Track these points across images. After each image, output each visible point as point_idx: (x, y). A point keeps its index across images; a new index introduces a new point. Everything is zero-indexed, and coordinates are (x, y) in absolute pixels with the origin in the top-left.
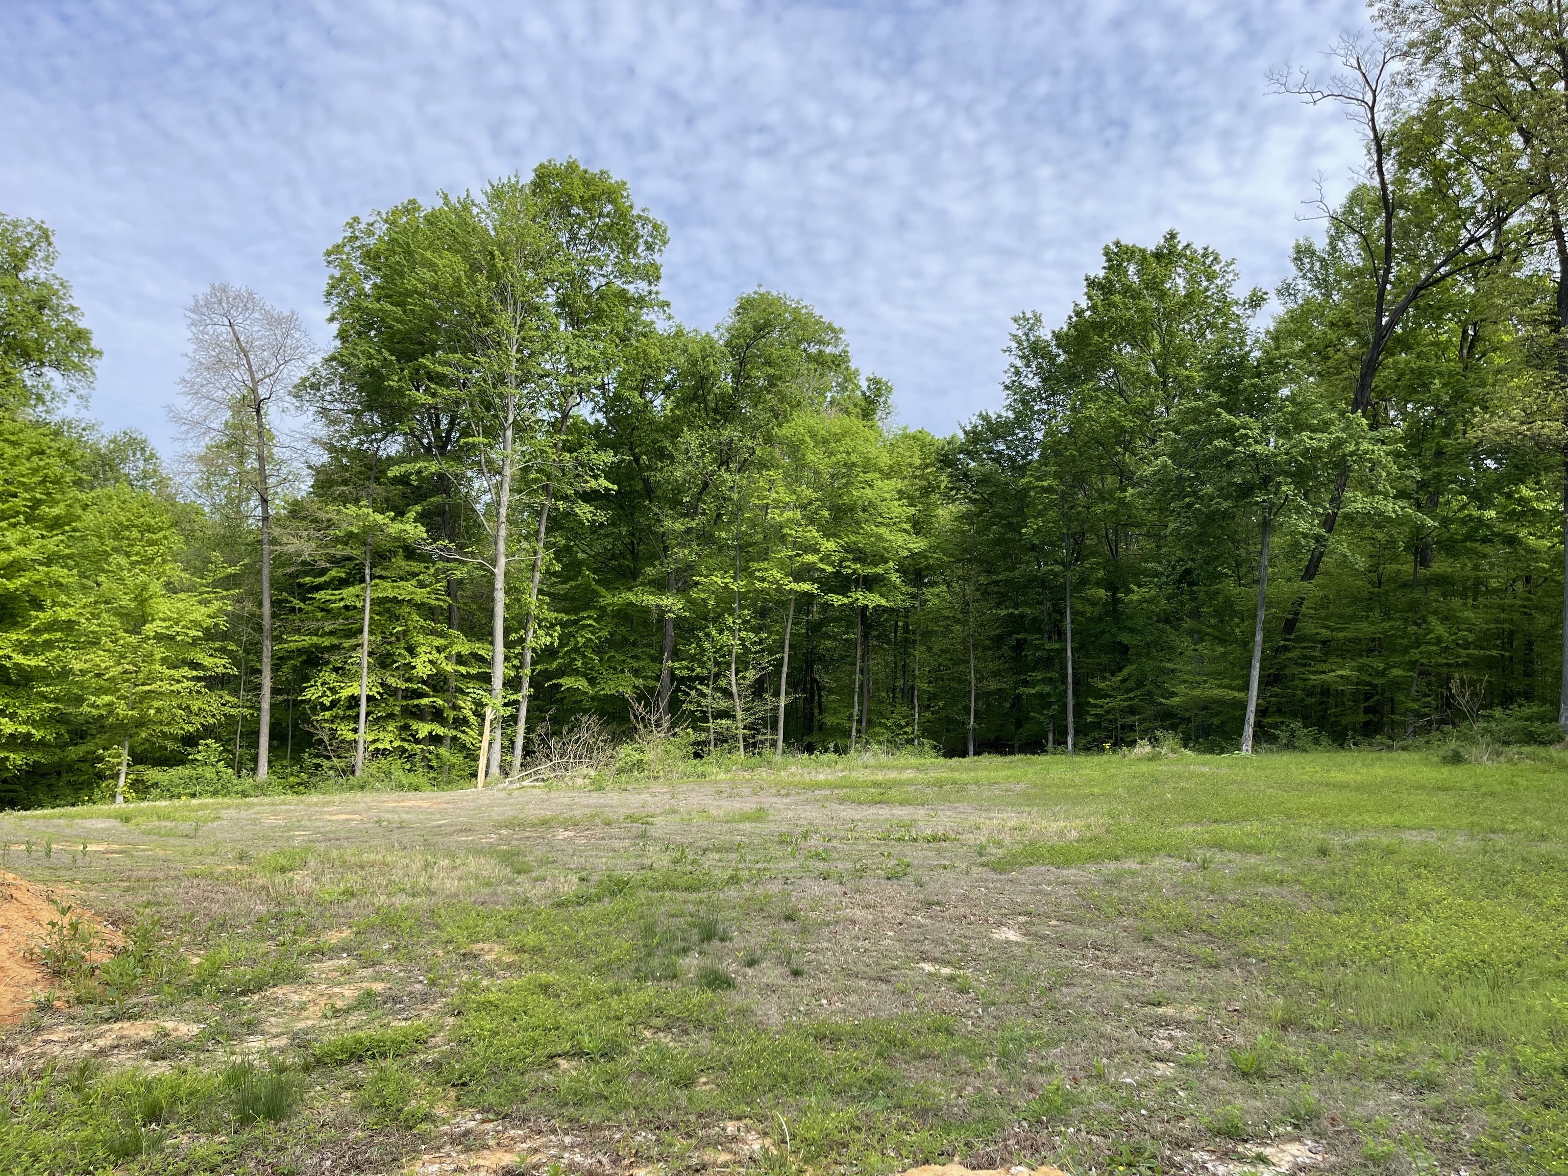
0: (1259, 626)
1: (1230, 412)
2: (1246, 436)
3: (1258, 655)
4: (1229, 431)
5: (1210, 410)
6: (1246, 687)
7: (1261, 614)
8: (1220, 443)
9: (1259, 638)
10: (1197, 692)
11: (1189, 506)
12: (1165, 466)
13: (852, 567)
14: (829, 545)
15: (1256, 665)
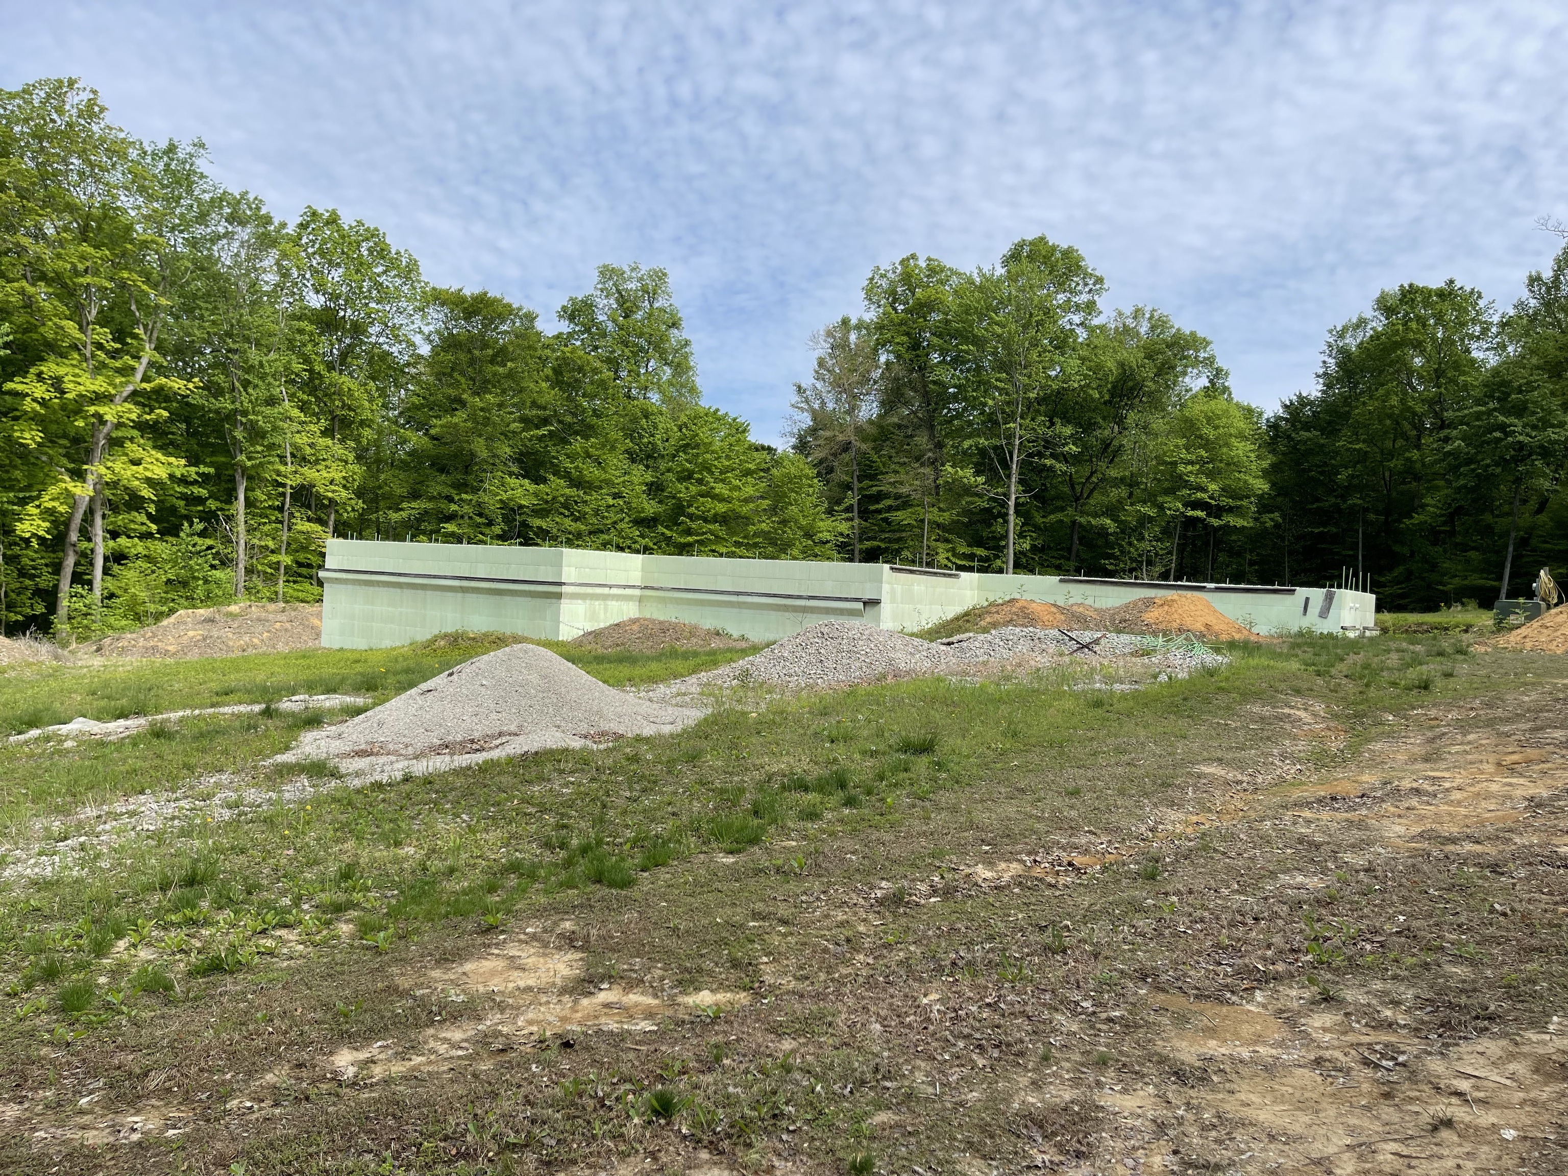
0: (1511, 542)
1: (1503, 414)
2: (1514, 432)
3: (1509, 559)
4: (1502, 427)
5: (1490, 413)
6: (1500, 578)
7: (1513, 535)
8: (1497, 434)
9: (1511, 549)
10: (1466, 582)
11: (1473, 470)
12: (1459, 446)
13: (1225, 501)
14: (1213, 487)
15: (1508, 566)
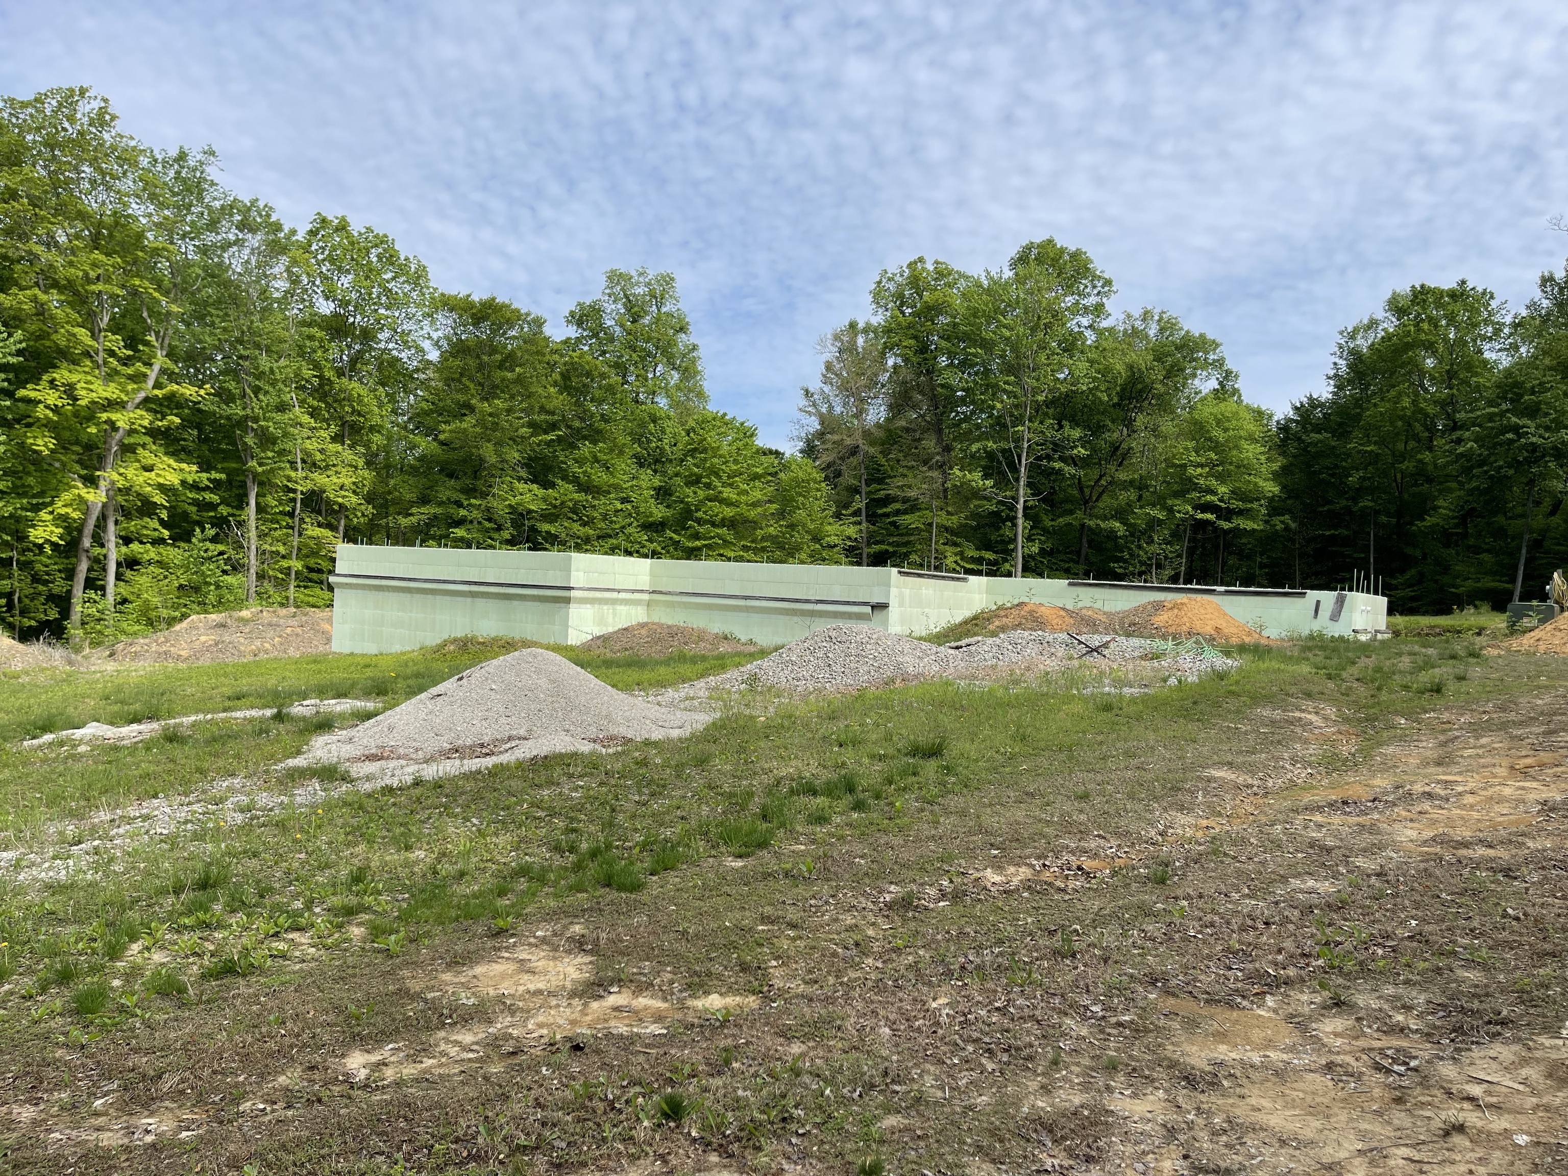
0: (1524, 544)
1: (1516, 416)
2: (1527, 433)
3: (1523, 561)
4: (1516, 429)
5: (1502, 414)
6: (1513, 581)
7: (1527, 537)
8: (1510, 436)
9: (1524, 551)
10: (1479, 585)
11: (1486, 472)
12: (1471, 448)
13: (1236, 504)
14: (1222, 489)
15: (1522, 567)
